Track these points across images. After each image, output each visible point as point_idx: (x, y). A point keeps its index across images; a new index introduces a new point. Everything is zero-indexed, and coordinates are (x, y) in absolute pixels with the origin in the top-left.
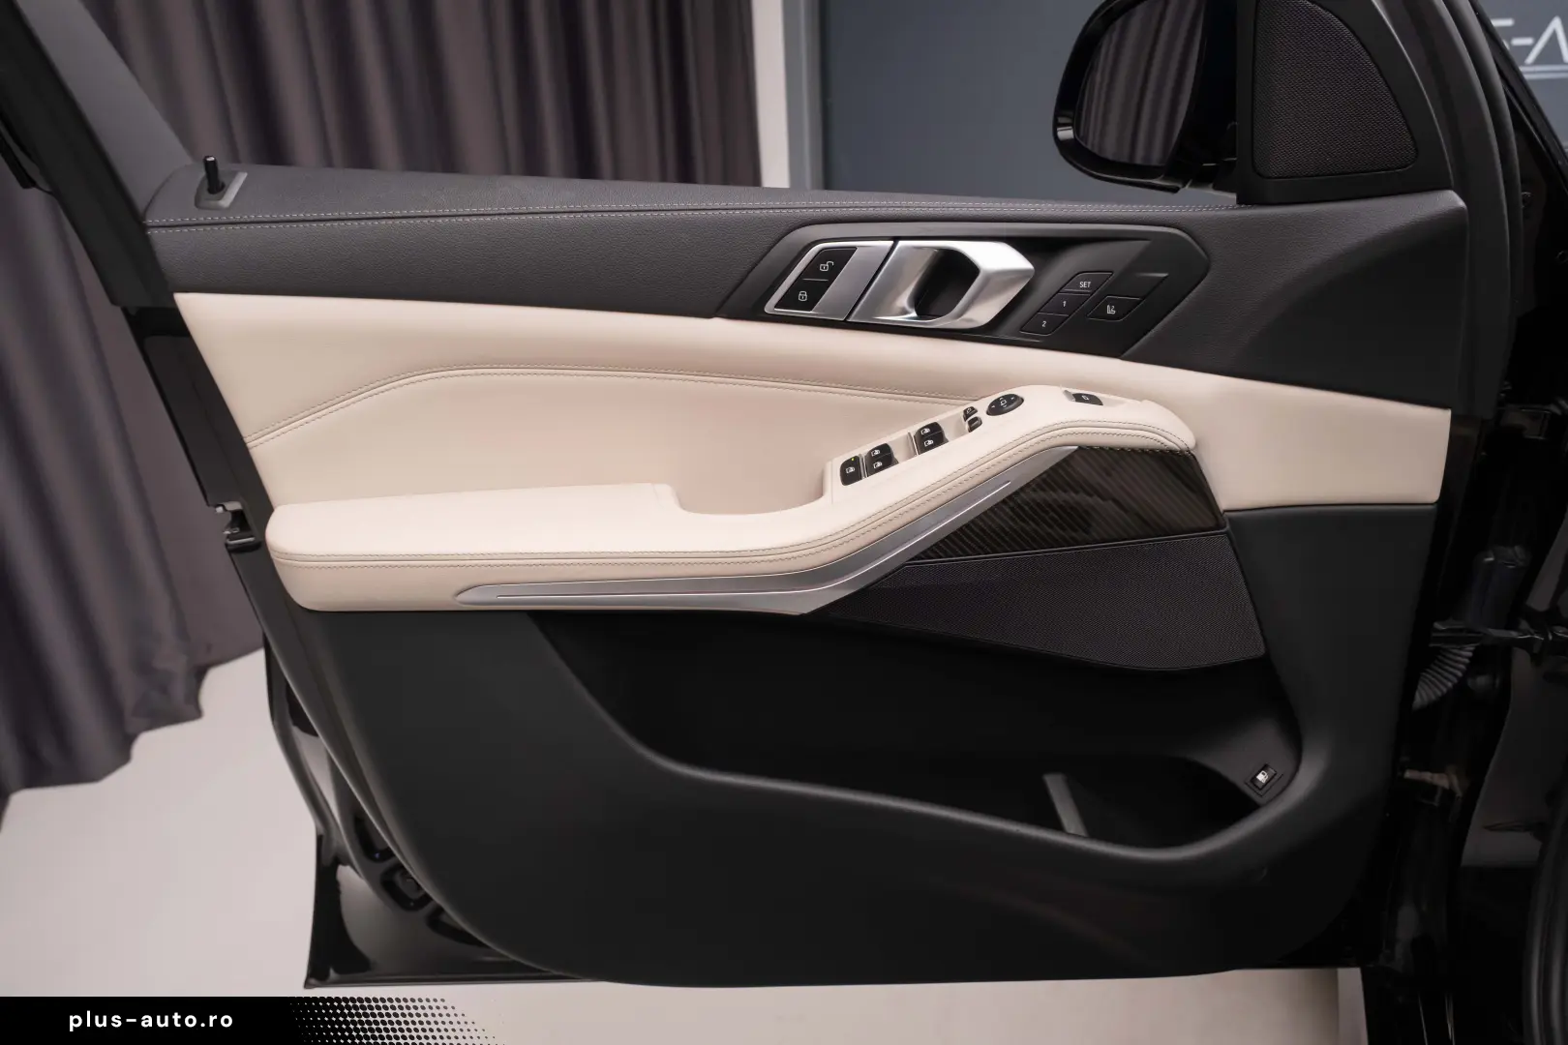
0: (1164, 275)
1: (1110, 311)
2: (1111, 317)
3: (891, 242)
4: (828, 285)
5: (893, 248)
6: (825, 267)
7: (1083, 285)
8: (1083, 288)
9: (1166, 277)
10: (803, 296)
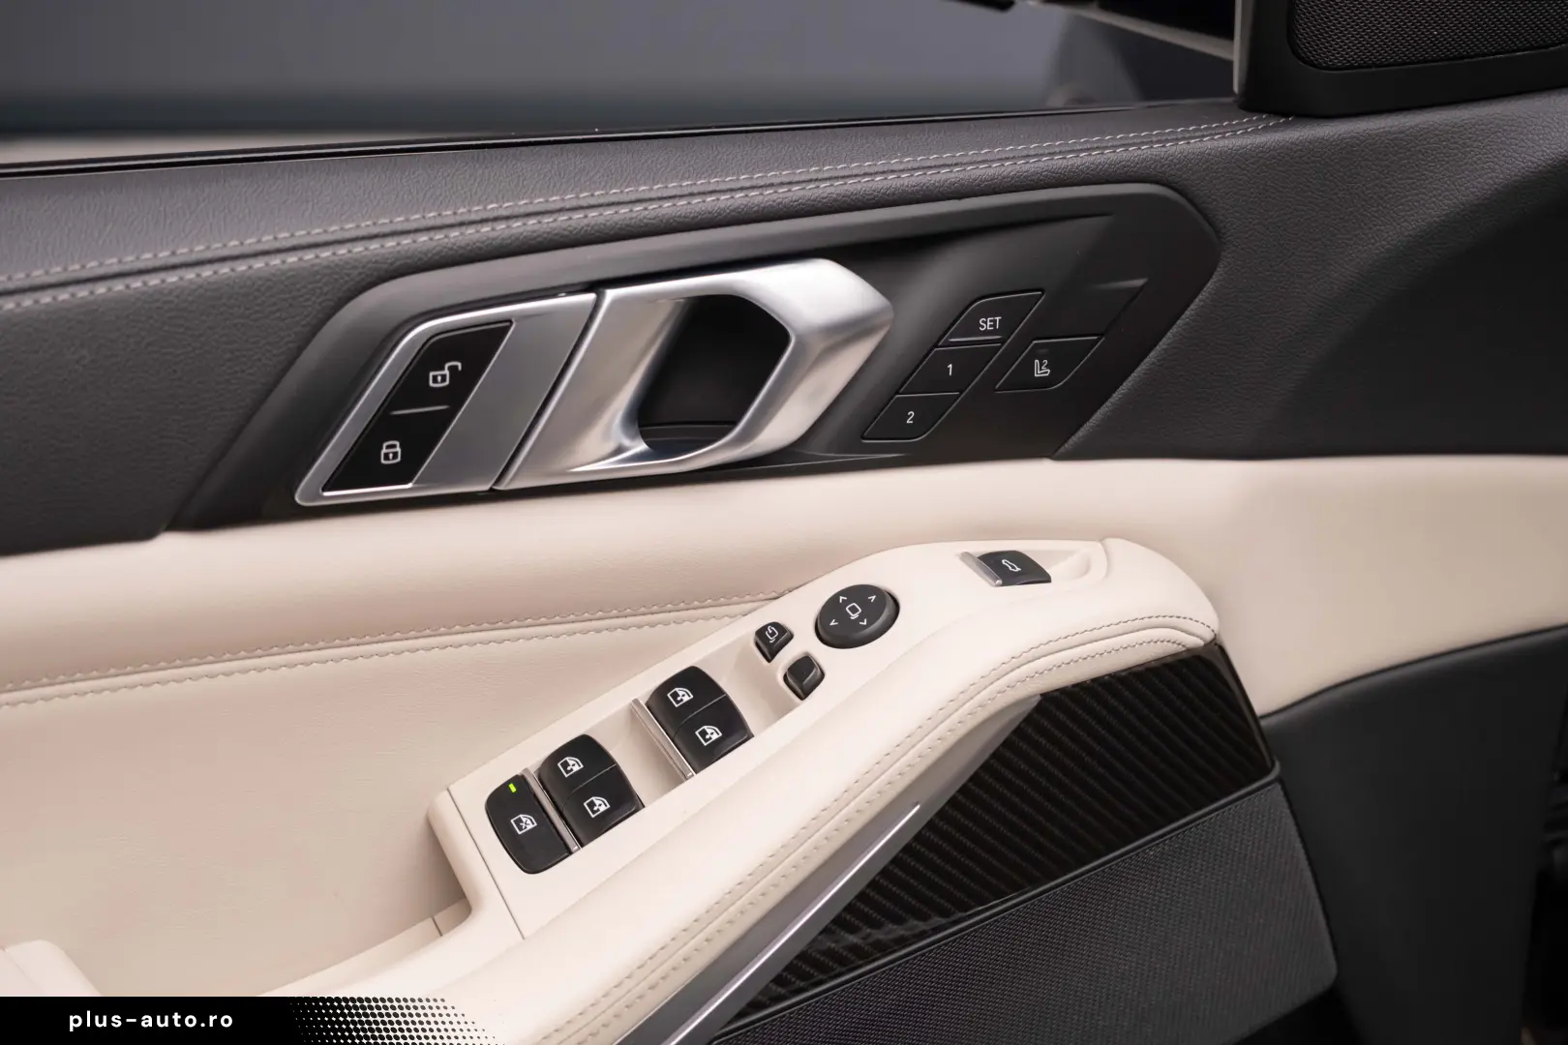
0: (1139, 282)
1: (1041, 371)
2: (1043, 382)
3: (591, 297)
4: (446, 419)
5: (597, 306)
6: (439, 378)
7: (986, 324)
8: (986, 333)
9: (1142, 288)
10: (391, 452)
